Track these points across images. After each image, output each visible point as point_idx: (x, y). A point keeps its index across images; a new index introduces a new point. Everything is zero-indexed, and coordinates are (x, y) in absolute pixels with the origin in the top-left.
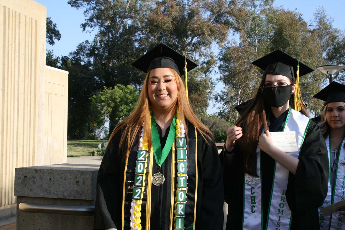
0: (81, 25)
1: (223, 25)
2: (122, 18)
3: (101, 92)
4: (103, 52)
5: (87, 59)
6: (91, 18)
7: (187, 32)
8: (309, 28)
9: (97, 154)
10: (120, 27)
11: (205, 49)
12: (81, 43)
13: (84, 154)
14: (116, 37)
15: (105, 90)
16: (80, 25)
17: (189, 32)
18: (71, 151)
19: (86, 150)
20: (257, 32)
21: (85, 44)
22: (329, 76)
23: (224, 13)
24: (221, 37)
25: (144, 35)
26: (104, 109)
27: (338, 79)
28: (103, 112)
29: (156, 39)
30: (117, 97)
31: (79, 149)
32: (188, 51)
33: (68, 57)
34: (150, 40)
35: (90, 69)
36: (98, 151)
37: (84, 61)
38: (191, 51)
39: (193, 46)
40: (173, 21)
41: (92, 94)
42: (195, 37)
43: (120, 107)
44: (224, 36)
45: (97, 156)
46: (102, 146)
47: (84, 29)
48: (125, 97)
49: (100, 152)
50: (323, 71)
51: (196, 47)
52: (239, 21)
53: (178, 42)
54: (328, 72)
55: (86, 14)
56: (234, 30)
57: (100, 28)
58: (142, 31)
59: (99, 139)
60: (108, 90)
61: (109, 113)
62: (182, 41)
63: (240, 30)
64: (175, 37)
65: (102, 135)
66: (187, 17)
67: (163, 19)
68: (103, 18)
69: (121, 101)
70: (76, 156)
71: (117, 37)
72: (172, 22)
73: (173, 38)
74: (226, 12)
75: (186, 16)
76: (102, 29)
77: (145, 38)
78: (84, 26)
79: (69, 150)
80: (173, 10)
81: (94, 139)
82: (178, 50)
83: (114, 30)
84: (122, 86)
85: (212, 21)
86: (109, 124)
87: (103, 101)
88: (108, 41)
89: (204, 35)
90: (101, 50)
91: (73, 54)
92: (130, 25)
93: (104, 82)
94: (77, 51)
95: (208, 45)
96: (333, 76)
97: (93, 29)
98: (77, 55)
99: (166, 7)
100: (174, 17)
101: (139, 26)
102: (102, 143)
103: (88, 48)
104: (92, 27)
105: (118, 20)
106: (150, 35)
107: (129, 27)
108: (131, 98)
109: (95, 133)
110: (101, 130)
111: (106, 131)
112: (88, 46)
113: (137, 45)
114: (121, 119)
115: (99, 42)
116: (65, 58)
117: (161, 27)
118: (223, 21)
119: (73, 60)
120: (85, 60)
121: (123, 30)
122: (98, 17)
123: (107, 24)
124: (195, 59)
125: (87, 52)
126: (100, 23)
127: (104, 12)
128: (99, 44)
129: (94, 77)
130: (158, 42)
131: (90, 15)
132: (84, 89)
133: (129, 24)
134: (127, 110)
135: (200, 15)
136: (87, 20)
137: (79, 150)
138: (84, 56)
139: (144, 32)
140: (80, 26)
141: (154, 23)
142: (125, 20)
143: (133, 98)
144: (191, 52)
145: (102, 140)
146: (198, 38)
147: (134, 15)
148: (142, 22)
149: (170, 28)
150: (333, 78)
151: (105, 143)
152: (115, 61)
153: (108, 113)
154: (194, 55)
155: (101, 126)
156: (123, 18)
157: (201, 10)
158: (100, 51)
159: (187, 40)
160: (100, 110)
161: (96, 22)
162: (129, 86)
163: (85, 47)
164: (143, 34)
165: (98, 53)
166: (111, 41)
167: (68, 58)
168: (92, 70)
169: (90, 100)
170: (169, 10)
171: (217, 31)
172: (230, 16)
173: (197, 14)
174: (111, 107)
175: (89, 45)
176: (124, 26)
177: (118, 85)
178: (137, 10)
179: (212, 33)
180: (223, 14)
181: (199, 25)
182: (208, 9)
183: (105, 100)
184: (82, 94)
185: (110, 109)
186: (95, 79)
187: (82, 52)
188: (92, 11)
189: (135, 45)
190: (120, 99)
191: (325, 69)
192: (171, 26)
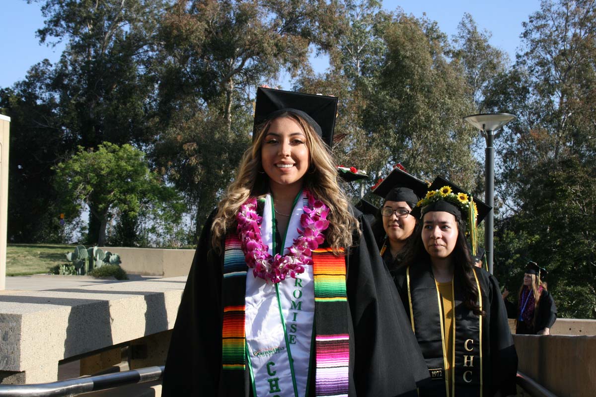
0: (38, 34)
1: (300, 36)
2: (113, 21)
3: (73, 156)
4: (79, 82)
5: (47, 94)
6: (55, 19)
7: (235, 49)
8: (451, 45)
9: (64, 271)
10: (110, 37)
11: (267, 81)
12: (36, 65)
13: (41, 270)
14: (103, 55)
15: (81, 152)
16: (36, 32)
17: (238, 49)
18: (15, 265)
19: (44, 262)
20: (359, 51)
21: (43, 66)
22: (487, 134)
23: (301, 16)
24: (296, 59)
25: (155, 54)
26: (79, 187)
27: (501, 139)
28: (77, 192)
29: (176, 59)
30: (103, 166)
31: (31, 260)
32: (237, 84)
33: (13, 90)
34: (165, 61)
35: (54, 112)
36: (66, 265)
37: (41, 99)
38: (241, 83)
39: (245, 74)
40: (207, 27)
41: (56, 160)
42: (250, 59)
43: (109, 184)
44: (301, 57)
45: (64, 274)
46: (74, 256)
47: (43, 40)
48: (118, 166)
49: (70, 268)
50: (475, 123)
51: (251, 76)
52: (330, 30)
53: (218, 66)
54: (484, 126)
55: (46, 12)
56: (319, 47)
57: (71, 39)
58: (151, 45)
59: (70, 242)
60: (86, 152)
61: (88, 196)
62: (226, 65)
63: (331, 46)
64: (212, 57)
65: (76, 235)
66: (234, 22)
67: (190, 25)
68: (78, 20)
69: (111, 173)
70: (24, 275)
71: (105, 54)
72: (206, 30)
73: (209, 59)
74: (306, 14)
75: (233, 20)
76: (77, 39)
77: (156, 59)
78: (42, 33)
79: (13, 264)
80: (208, 8)
81: (60, 242)
82: (217, 81)
83: (100, 43)
84: (112, 145)
85: (279, 29)
86: (90, 215)
87: (77, 173)
88: (88, 63)
89: (266, 54)
90: (75, 79)
91: (21, 86)
92: (128, 34)
93: (79, 137)
94: (27, 80)
95: (272, 74)
96: (494, 133)
97: (60, 40)
98: (29, 87)
99: (196, 3)
100: (210, 22)
101: (146, 35)
102: (73, 251)
103: (49, 74)
104: (57, 35)
105: (106, 24)
106: (165, 53)
107: (126, 37)
108: (130, 168)
109: (63, 231)
110: (75, 225)
111: (83, 229)
112: (49, 70)
113: (141, 70)
114: (111, 205)
115: (72, 64)
116: (6, 92)
117: (187, 39)
118: (300, 30)
119: (22, 96)
120: (43, 96)
121: (115, 42)
122: (69, 18)
123: (85, 31)
124: (248, 98)
125: (48, 81)
126: (73, 29)
127: (81, 9)
128: (70, 68)
129: (61, 128)
130: (181, 66)
131: (53, 14)
132: (43, 149)
133: (127, 32)
134: (122, 190)
135: (257, 18)
136: (47, 23)
137: (31, 263)
138: (42, 89)
139: (155, 47)
140: (35, 34)
141: (172, 31)
142: (119, 25)
143: (132, 168)
144: (240, 86)
145: (76, 244)
146: (253, 59)
147: (134, 16)
148: (150, 29)
149: (202, 40)
150: (493, 137)
151: (80, 249)
152: (102, 99)
153: (86, 195)
154: (247, 91)
155: (73, 218)
156: (116, 20)
157: (260, 9)
158: (73, 80)
159: (233, 63)
160: (72, 188)
161: (65, 26)
162: (127, 146)
163: (43, 73)
164: (153, 50)
165: (68, 85)
166: (93, 63)
167: (12, 92)
168: (56, 115)
169: (51, 170)
170: (200, 8)
171: (289, 47)
172: (311, 21)
173: (253, 15)
174: (92, 183)
175: (49, 67)
176: (117, 35)
177: (105, 143)
178: (143, 7)
179: (280, 50)
180: (300, 18)
181: (255, 35)
182: (273, 8)
183: (81, 170)
184: (38, 159)
185: (90, 188)
186: (63, 131)
187: (38, 81)
188: (57, 7)
189: (138, 71)
190: (108, 169)
191: (479, 121)
192: (204, 38)
